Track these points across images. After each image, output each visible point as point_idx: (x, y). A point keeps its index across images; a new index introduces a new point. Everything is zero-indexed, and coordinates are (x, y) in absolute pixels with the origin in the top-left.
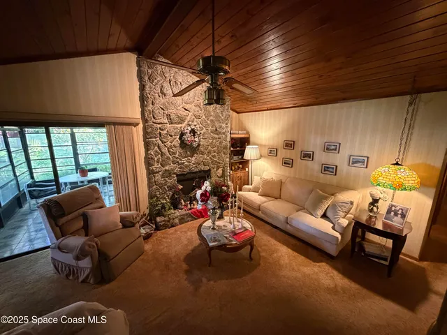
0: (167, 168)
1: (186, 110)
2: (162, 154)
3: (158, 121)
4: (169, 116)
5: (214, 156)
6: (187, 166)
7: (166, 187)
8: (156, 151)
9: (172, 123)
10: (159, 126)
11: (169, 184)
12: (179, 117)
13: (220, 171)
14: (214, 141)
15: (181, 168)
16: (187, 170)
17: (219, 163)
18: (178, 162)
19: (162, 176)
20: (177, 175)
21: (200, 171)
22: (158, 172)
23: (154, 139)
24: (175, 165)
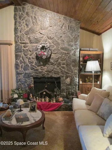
0: (27, 72)
1: (41, 34)
2: (24, 63)
3: (23, 42)
4: (29, 38)
5: (63, 68)
6: (40, 72)
7: (26, 84)
8: (21, 61)
9: (31, 43)
10: (23, 45)
11: (28, 83)
12: (35, 39)
13: (68, 80)
14: (64, 55)
15: (36, 73)
16: (40, 75)
17: (68, 73)
18: (34, 69)
19: (24, 77)
20: (34, 78)
21: (52, 78)
22: (21, 74)
23: (20, 53)
24: (32, 71)
